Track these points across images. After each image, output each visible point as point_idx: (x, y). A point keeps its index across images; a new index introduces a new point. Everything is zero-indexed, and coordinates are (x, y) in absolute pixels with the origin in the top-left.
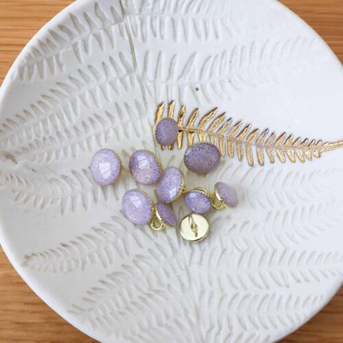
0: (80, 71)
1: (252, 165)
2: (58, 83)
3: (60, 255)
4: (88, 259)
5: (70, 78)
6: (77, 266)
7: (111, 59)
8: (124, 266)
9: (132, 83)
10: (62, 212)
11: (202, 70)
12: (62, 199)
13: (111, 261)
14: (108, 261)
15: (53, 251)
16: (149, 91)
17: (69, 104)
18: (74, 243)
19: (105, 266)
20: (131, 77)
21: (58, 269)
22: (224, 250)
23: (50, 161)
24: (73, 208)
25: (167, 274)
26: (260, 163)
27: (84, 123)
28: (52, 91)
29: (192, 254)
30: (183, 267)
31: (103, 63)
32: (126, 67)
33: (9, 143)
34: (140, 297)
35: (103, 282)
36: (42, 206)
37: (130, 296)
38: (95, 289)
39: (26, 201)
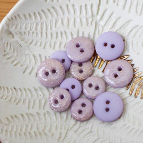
0: (67, 5)
1: (131, 95)
2: (53, 7)
3: (10, 92)
4: (22, 101)
5: (61, 7)
6: (15, 101)
7: (86, 5)
8: (38, 113)
9: (92, 23)
10: (24, 72)
11: (131, 31)
12: (27, 66)
13: (33, 108)
14: (31, 107)
15: (7, 88)
16: (99, 31)
17: (54, 20)
18: (20, 90)
19: (29, 109)
20: (93, 19)
21: (4, 98)
22: (91, 132)
23: (31, 45)
24: (30, 73)
25: (56, 128)
26: (135, 96)
27: (57, 34)
28: (49, 10)
29: (74, 125)
30: (66, 129)
31: (81, 6)
32: (92, 13)
33: (14, 27)
34: (35, 132)
35: (22, 116)
36: (16, 65)
37: (31, 129)
38: (16, 116)
39: (9, 58)
